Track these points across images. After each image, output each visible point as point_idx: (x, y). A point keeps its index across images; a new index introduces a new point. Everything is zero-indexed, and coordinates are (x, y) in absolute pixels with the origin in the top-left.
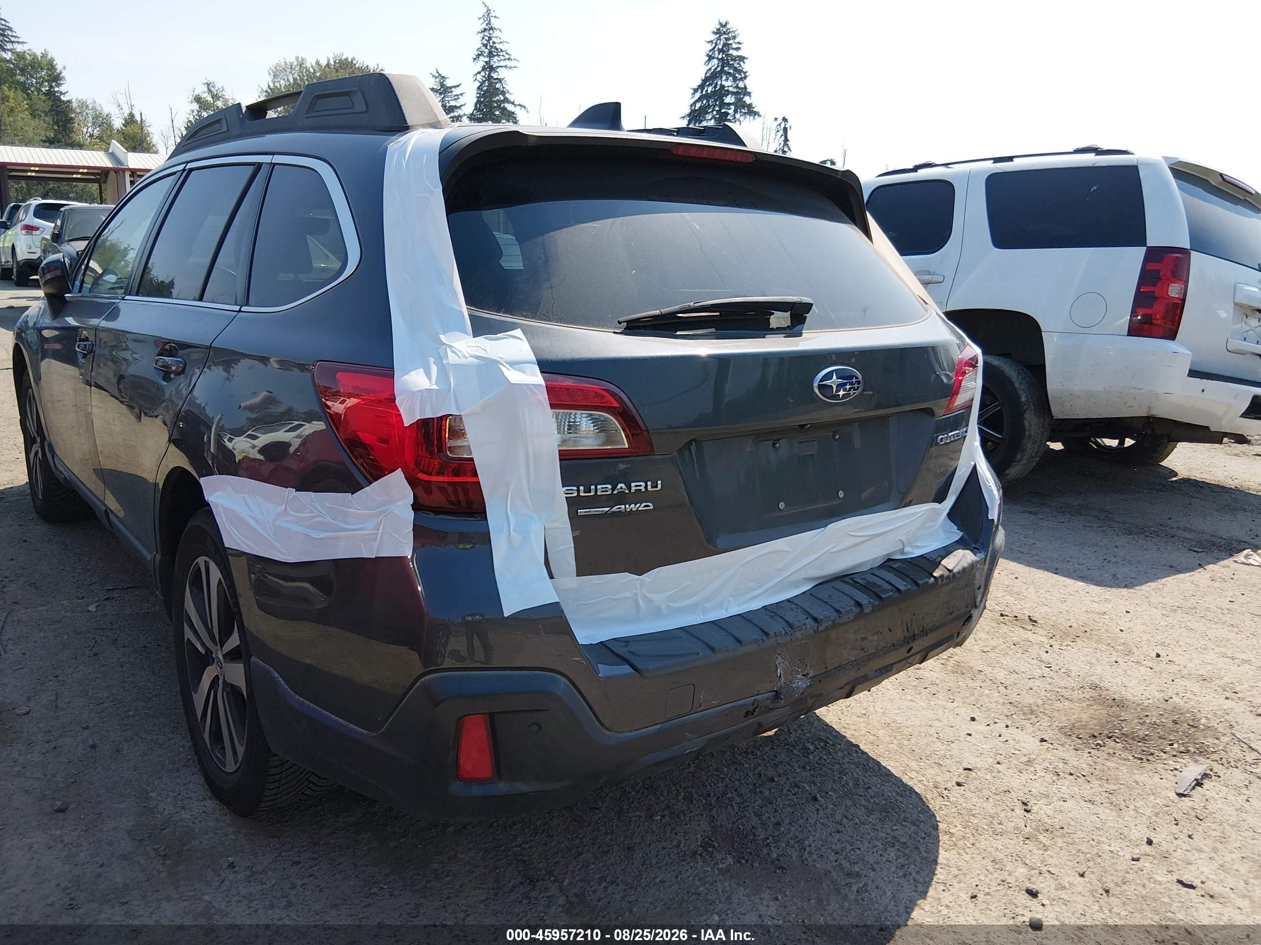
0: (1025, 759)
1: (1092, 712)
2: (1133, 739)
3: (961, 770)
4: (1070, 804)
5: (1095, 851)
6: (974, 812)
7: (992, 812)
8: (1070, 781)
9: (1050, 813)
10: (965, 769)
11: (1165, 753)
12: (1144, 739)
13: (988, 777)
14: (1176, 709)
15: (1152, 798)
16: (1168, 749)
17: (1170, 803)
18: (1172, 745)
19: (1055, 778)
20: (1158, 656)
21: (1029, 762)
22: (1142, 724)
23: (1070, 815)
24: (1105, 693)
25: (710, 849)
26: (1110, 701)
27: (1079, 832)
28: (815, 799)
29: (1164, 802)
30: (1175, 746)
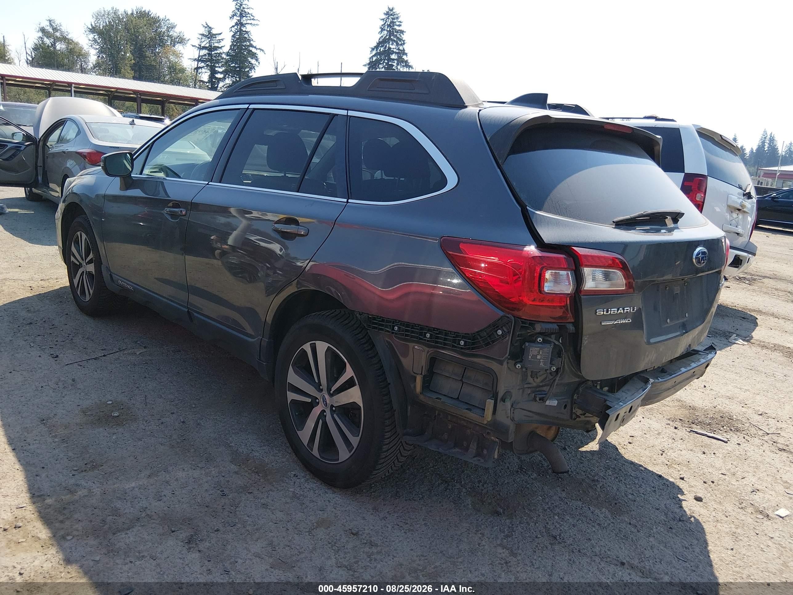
0: (656, 432)
1: (681, 412)
2: (704, 424)
3: (628, 437)
4: (684, 452)
5: (702, 472)
6: (641, 455)
7: (650, 455)
8: (681, 442)
9: (676, 456)
10: (631, 436)
11: (721, 430)
12: (709, 424)
13: (642, 440)
14: (720, 411)
15: (721, 450)
16: (722, 429)
17: (730, 452)
18: (723, 427)
19: (673, 441)
20: (705, 387)
21: (659, 434)
22: (706, 417)
23: (686, 457)
24: (684, 403)
25: (524, 470)
26: (688, 407)
27: (692, 464)
28: (565, 449)
29: (727, 452)
30: (725, 427)
